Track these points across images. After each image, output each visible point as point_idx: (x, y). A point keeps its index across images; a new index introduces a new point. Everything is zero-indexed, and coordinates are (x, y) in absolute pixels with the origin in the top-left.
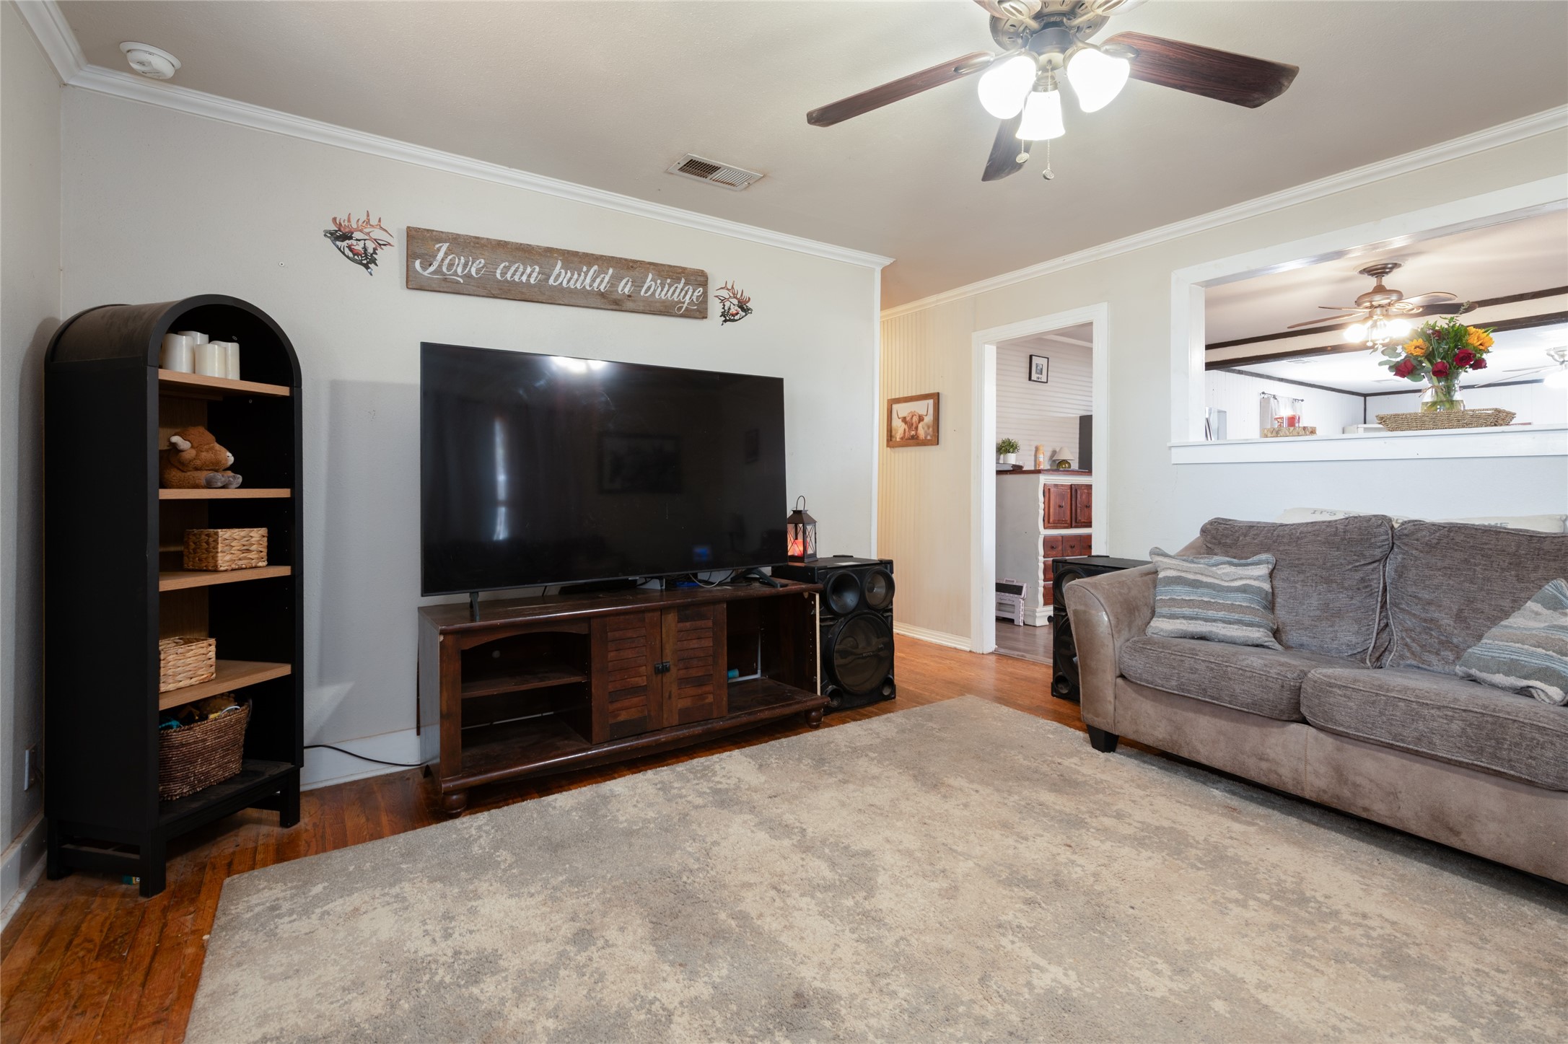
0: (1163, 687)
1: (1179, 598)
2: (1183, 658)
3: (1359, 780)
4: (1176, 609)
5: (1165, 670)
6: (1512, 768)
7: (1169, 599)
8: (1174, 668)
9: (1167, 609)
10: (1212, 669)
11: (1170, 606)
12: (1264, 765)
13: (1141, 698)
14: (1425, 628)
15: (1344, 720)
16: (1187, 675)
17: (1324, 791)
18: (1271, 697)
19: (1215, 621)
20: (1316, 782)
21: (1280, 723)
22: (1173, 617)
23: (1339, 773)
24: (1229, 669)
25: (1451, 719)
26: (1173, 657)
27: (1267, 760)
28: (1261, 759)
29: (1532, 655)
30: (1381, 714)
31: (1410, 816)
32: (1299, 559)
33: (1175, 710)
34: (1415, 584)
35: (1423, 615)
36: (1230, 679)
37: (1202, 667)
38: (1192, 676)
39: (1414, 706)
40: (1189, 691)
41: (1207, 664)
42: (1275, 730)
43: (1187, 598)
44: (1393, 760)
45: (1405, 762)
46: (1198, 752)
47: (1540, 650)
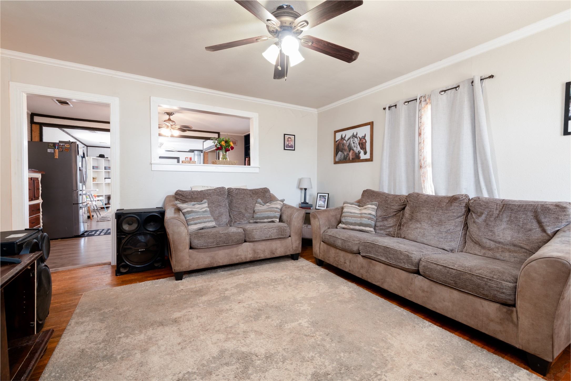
0: (211, 246)
1: (195, 217)
2: (216, 235)
3: (258, 251)
4: (196, 221)
5: (212, 240)
6: (283, 236)
7: (192, 218)
8: (214, 239)
9: (193, 222)
10: (225, 235)
11: (193, 221)
12: (238, 258)
13: (200, 253)
14: (239, 214)
15: (257, 237)
16: (219, 239)
17: (251, 257)
18: (241, 238)
19: (206, 222)
20: (249, 256)
21: (241, 244)
22: (196, 224)
23: (254, 251)
24: (230, 233)
25: (274, 230)
26: (213, 235)
27: (239, 256)
28: (237, 256)
29: (271, 214)
30: (263, 233)
31: (268, 255)
32: (213, 200)
33: (211, 253)
34: (235, 203)
35: (238, 211)
36: (231, 236)
37: (222, 235)
38: (220, 239)
39: (268, 229)
40: (219, 244)
41: (224, 234)
42: (240, 247)
43: (197, 217)
44: (264, 243)
45: (266, 243)
46: (220, 262)
47: (272, 213)
